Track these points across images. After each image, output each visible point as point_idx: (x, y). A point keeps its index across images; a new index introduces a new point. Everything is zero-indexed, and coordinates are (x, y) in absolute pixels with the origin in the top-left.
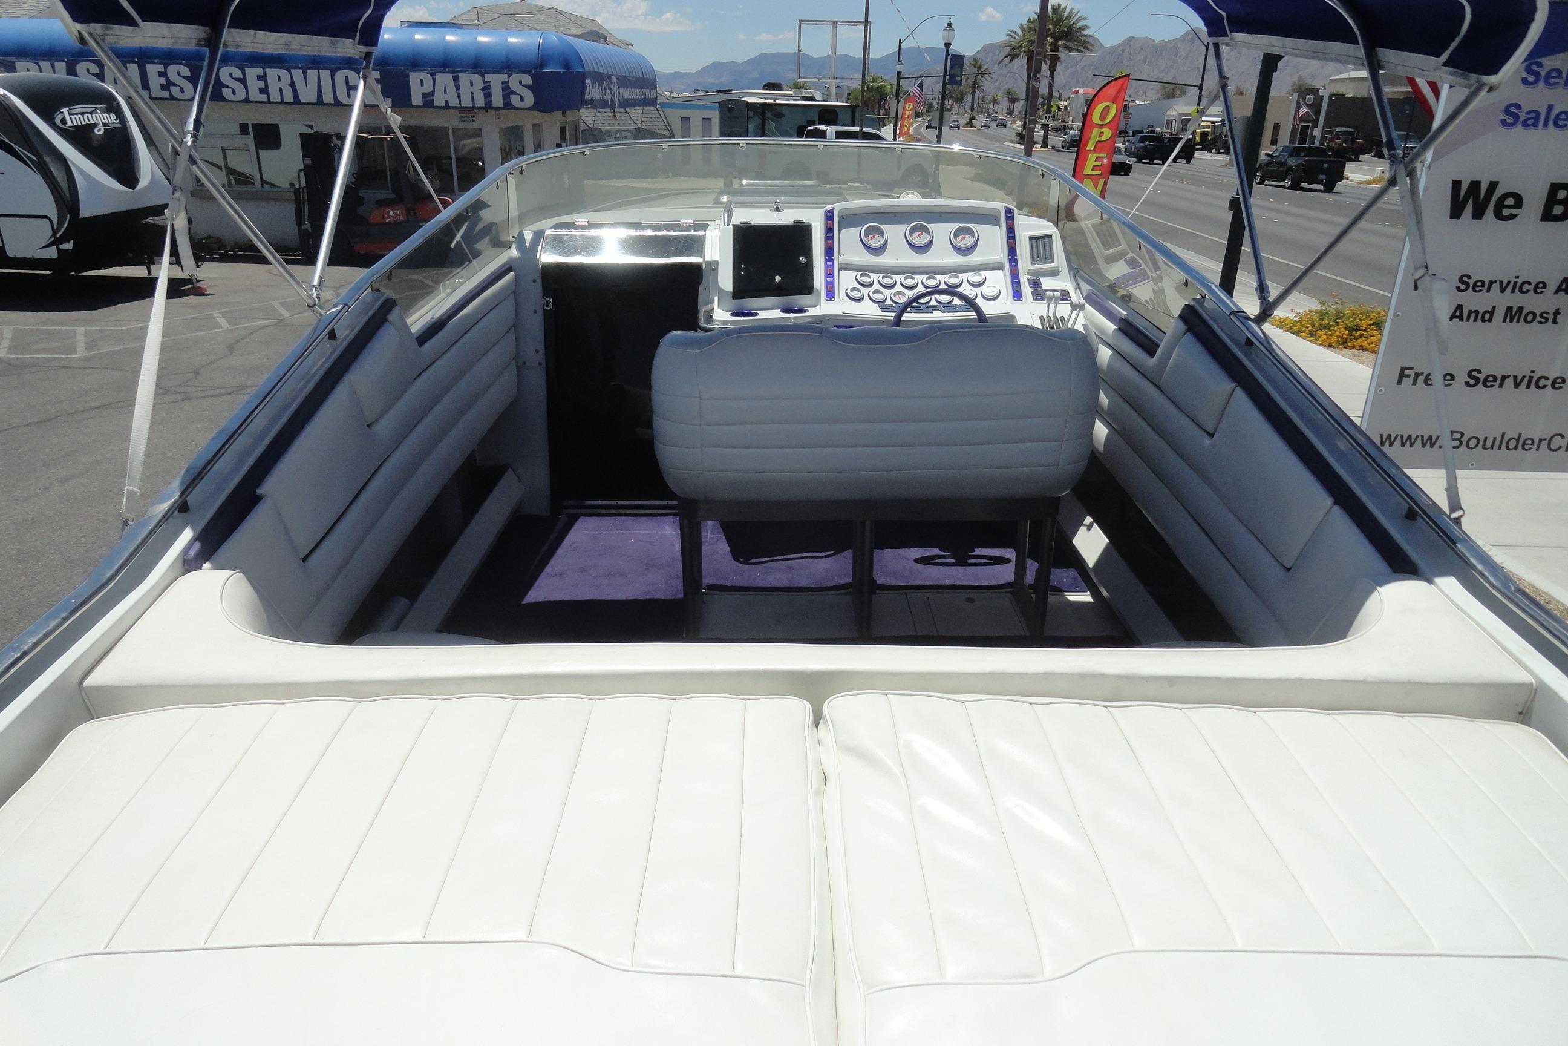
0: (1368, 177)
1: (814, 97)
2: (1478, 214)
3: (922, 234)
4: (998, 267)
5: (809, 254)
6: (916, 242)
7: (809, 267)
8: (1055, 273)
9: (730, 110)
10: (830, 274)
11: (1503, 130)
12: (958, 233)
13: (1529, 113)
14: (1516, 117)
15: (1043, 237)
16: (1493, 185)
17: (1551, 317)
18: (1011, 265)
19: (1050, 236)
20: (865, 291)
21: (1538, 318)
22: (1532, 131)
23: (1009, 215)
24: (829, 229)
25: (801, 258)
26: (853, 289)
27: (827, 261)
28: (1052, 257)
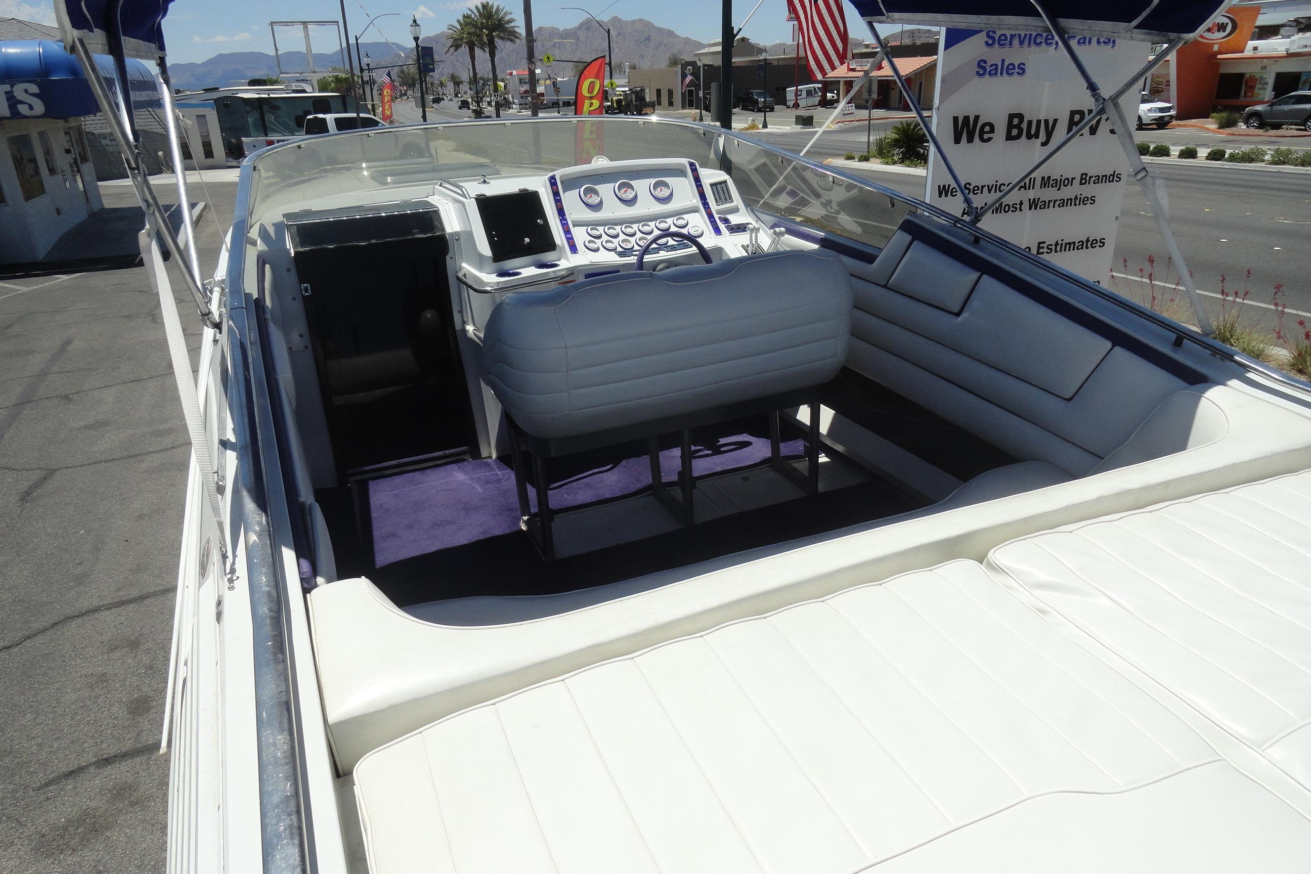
0: (746, 125)
1: (305, 90)
2: (970, 140)
3: (627, 190)
4: (695, 210)
5: (543, 216)
6: (624, 197)
7: (546, 226)
8: (735, 210)
9: (226, 106)
10: (567, 232)
11: (977, 78)
12: (656, 186)
13: (991, 66)
14: (984, 69)
15: (720, 183)
16: (977, 118)
17: (1018, 206)
18: (705, 208)
19: (725, 182)
20: (598, 242)
21: (1011, 209)
22: (994, 79)
23: (693, 167)
24: (556, 194)
25: (539, 221)
26: (590, 242)
27: (561, 220)
28: (730, 197)
